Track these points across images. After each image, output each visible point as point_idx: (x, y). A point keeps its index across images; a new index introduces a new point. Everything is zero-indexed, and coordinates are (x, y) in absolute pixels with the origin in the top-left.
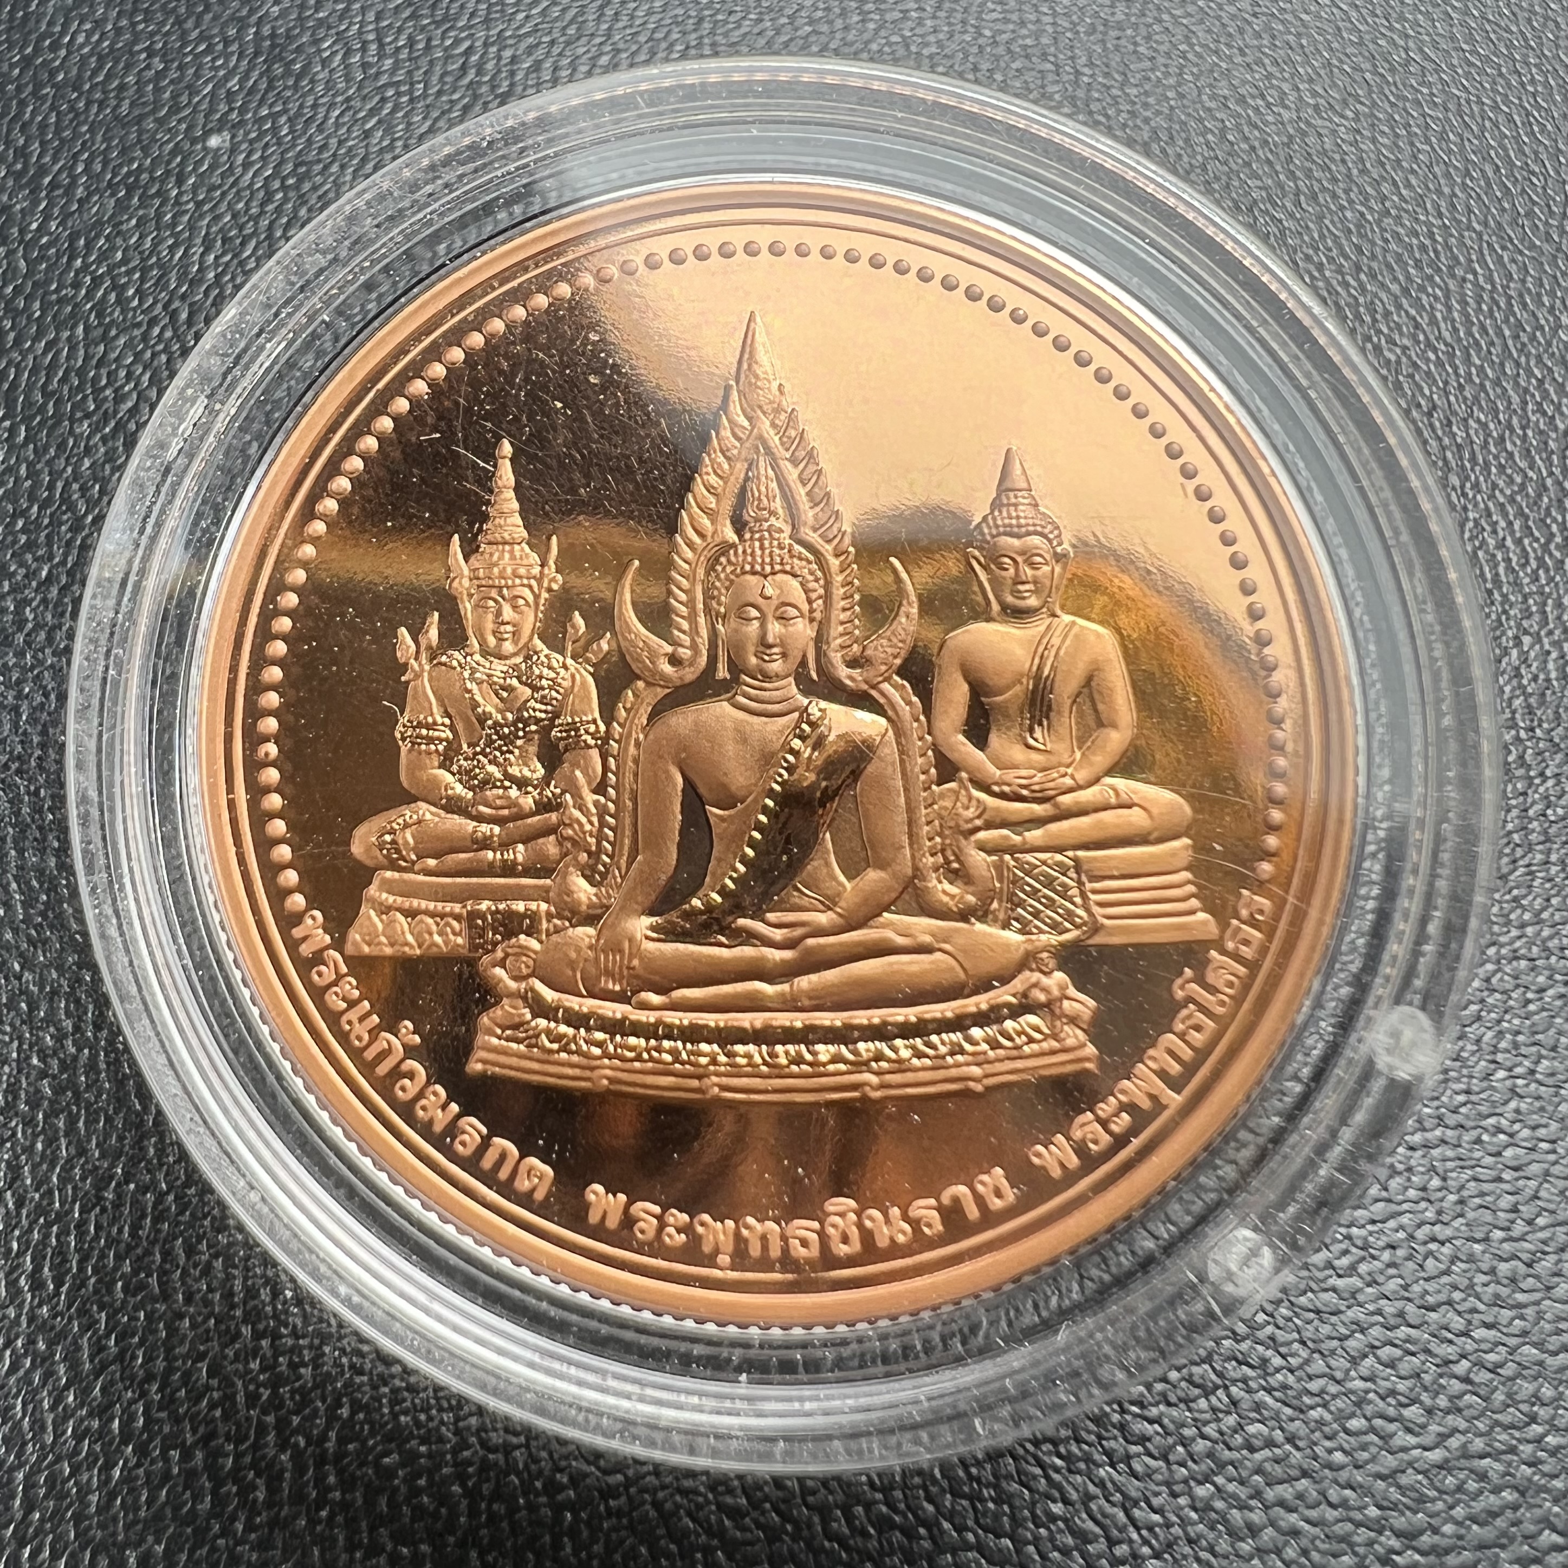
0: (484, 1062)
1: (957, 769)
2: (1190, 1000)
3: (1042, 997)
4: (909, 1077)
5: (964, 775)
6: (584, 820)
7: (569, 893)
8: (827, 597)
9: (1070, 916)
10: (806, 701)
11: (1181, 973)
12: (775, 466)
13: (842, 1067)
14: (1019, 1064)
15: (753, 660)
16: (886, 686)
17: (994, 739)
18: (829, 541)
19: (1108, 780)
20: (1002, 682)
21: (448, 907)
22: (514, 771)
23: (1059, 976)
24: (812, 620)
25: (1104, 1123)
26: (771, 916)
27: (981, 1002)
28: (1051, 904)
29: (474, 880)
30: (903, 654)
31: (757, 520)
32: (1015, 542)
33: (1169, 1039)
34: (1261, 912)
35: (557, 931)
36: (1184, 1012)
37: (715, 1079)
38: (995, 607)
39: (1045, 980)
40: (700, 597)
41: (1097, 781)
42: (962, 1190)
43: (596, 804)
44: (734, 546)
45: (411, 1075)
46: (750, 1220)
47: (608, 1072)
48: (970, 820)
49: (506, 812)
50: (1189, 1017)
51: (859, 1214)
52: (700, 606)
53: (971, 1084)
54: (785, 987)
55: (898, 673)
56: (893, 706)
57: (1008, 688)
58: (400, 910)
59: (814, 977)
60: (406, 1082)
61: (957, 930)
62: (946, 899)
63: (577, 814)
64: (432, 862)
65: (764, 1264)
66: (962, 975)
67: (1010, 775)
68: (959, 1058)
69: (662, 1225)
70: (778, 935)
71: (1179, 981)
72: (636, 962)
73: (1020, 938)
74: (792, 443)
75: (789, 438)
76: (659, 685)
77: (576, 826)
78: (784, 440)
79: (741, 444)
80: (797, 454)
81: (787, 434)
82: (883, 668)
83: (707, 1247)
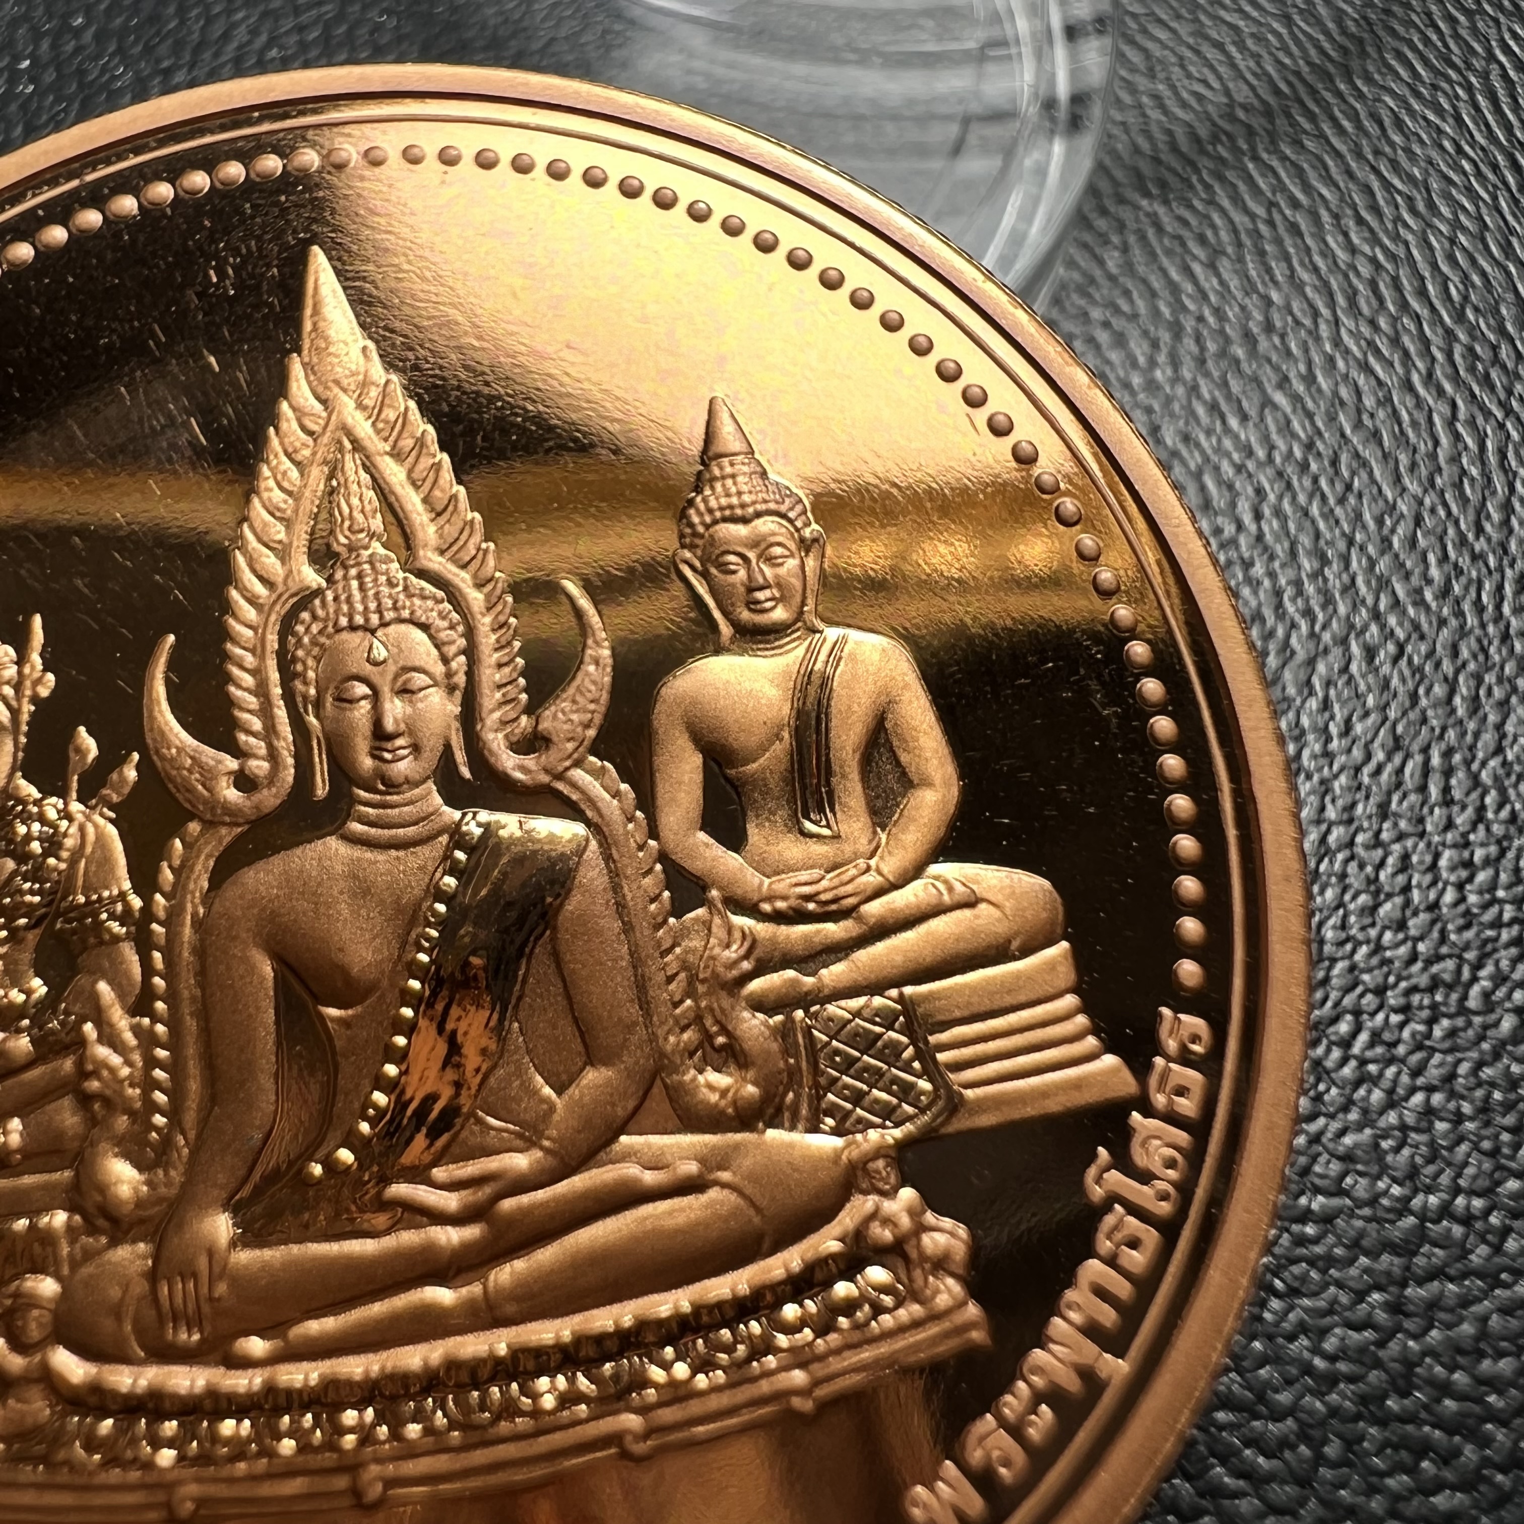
1: (705, 888)
2: (1113, 1198)
3: (887, 1235)
4: (695, 1408)
5: (714, 893)
6: (116, 1060)
7: (103, 1189)
8: (471, 652)
9: (906, 1092)
10: (457, 815)
11: (1094, 1156)
12: (369, 467)
13: (582, 1410)
14: (866, 1354)
15: (367, 763)
16: (578, 774)
17: (754, 833)
18: (464, 567)
19: (934, 869)
20: (751, 741)
23: (907, 1194)
24: (451, 689)
25: (1016, 1431)
26: (439, 1173)
28: (875, 1078)
30: (598, 719)
31: (351, 548)
32: (741, 530)
33: (1093, 1269)
34: (1195, 1039)
35: (89, 1255)
36: (1109, 1220)
37: (375, 1468)
38: (726, 629)
39: (890, 1206)
40: (274, 676)
41: (916, 872)
43: (136, 1030)
44: (318, 592)
47: (194, 1489)
48: (736, 963)
50: (1116, 1228)
52: (277, 691)
53: (795, 1401)
54: (476, 1289)
55: (594, 751)
56: (592, 802)
59: (519, 1265)
61: (737, 1147)
62: (714, 1098)
63: (103, 1052)
66: (757, 1220)
67: (782, 884)
68: (771, 1361)
70: (451, 1201)
71: (1092, 1172)
73: (838, 1142)
74: (393, 429)
75: (386, 422)
76: (224, 824)
77: (105, 1073)
78: (381, 425)
79: (315, 440)
80: (401, 443)
81: (383, 416)
82: (570, 746)
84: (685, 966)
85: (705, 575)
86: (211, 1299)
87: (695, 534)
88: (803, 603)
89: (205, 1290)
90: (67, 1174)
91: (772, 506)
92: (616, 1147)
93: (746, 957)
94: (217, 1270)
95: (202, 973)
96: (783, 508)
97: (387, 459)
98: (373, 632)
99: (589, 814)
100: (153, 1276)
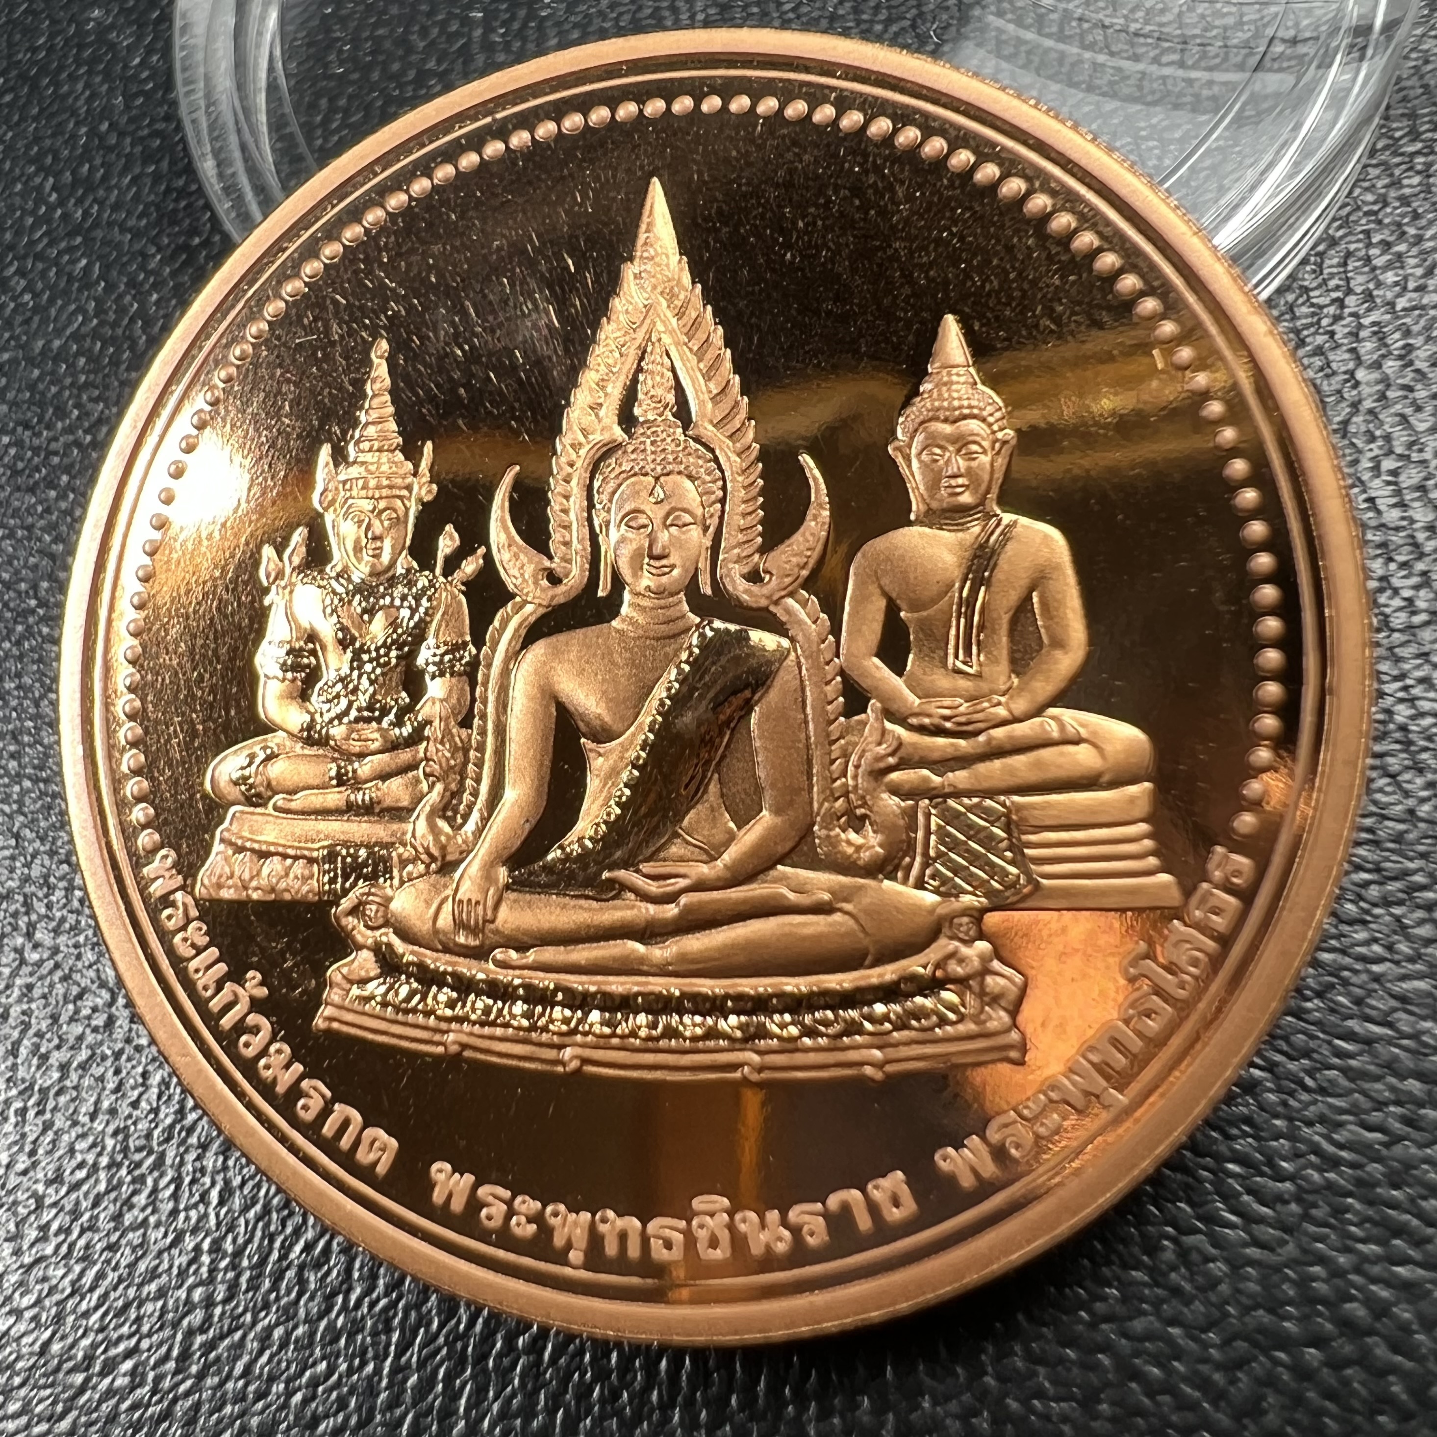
0: (331, 1019)
2: (1143, 978)
4: (799, 1059)
6: (448, 754)
9: (996, 872)
11: (1134, 946)
13: (719, 1043)
14: (929, 1049)
16: (790, 602)
18: (730, 437)
19: (1053, 711)
21: (302, 848)
25: (1029, 1126)
27: (888, 973)
28: (975, 858)
30: (811, 563)
32: (947, 429)
33: (1114, 1026)
34: (1237, 874)
36: (1136, 994)
37: (576, 1050)
39: (965, 950)
42: (855, 1194)
43: (461, 737)
45: (255, 1030)
46: (610, 1214)
47: (458, 1037)
48: (883, 758)
50: (1142, 1000)
51: (731, 1215)
53: (868, 1070)
55: (805, 586)
57: (934, 601)
58: (252, 850)
60: (251, 1037)
61: (861, 888)
62: (850, 850)
63: (438, 748)
65: (621, 1265)
68: (858, 1039)
69: (511, 1213)
71: (1131, 957)
81: (688, 313)
82: (790, 580)
83: (559, 1241)
88: (988, 492)
93: (892, 754)
99: (794, 632)
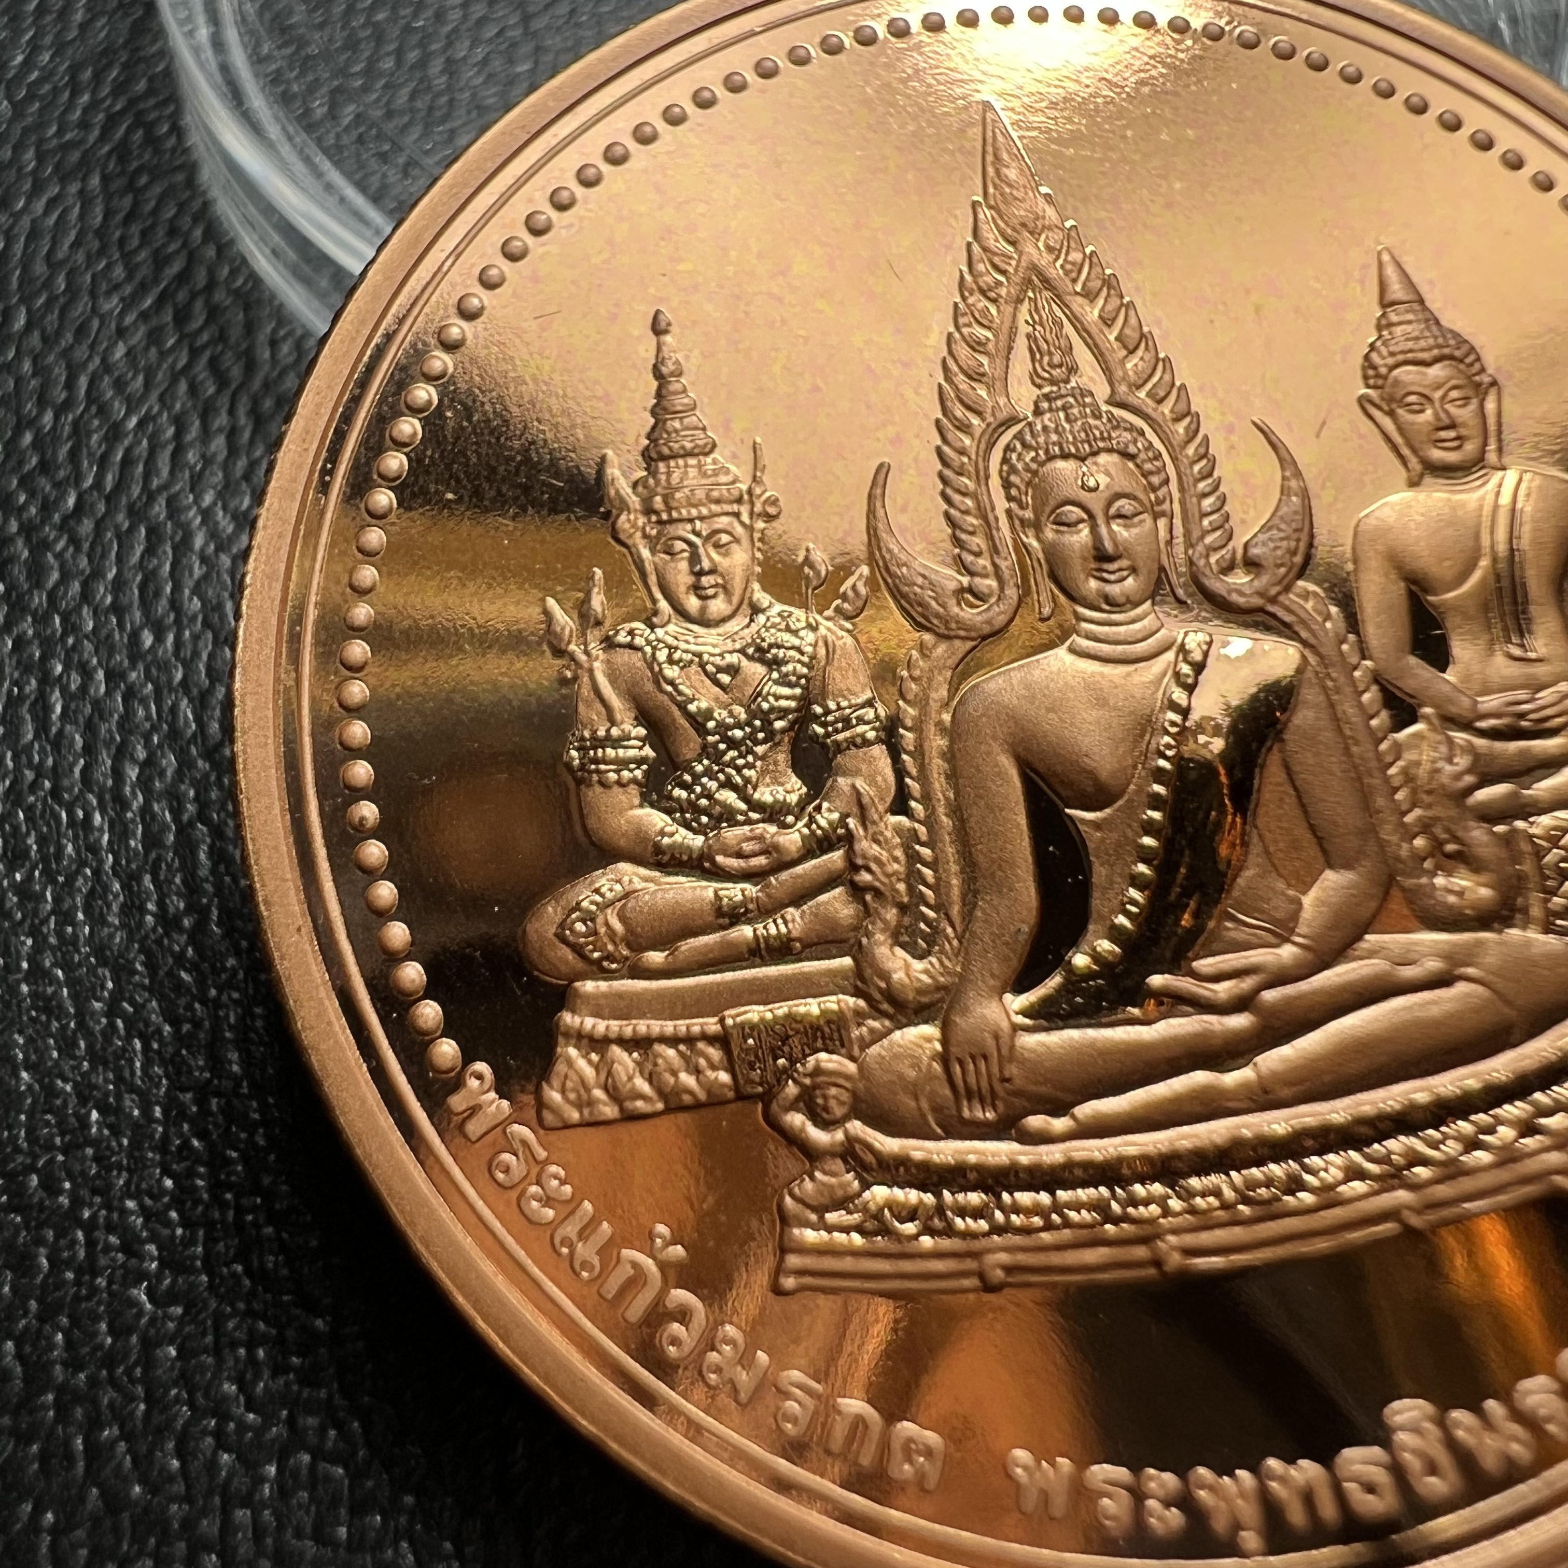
0: (801, 1272)
6: (883, 856)
7: (885, 976)
13: (1358, 1187)
16: (1289, 597)
18: (1161, 401)
21: (696, 1025)
22: (764, 795)
26: (1205, 965)
29: (729, 976)
30: (1303, 546)
37: (1171, 1239)
43: (897, 828)
45: (682, 1315)
46: (1273, 1463)
47: (1003, 1257)
48: (1458, 776)
49: (761, 861)
51: (1441, 1422)
55: (1303, 576)
56: (1305, 623)
58: (621, 1041)
60: (676, 1328)
61: (1479, 943)
62: (1452, 899)
63: (869, 846)
64: (656, 957)
65: (1317, 1532)
69: (1138, 1499)
72: (1012, 1070)
74: (1080, 272)
75: (1073, 264)
76: (958, 637)
77: (874, 866)
78: (1068, 267)
79: (1008, 279)
80: (1090, 284)
81: (1070, 258)
82: (1283, 570)
83: (1220, 1525)
84: (1408, 777)
85: (1391, 414)
86: (1004, 1080)
87: (1378, 376)
89: (995, 1070)
90: (847, 961)
91: (1446, 351)
92: (1362, 945)
94: (1005, 1051)
95: (953, 776)
96: (1457, 353)
97: (1079, 299)
98: (1083, 460)
99: (1304, 634)
100: (944, 1058)
